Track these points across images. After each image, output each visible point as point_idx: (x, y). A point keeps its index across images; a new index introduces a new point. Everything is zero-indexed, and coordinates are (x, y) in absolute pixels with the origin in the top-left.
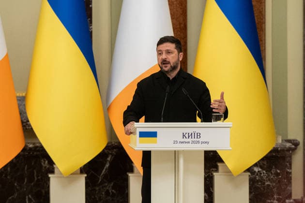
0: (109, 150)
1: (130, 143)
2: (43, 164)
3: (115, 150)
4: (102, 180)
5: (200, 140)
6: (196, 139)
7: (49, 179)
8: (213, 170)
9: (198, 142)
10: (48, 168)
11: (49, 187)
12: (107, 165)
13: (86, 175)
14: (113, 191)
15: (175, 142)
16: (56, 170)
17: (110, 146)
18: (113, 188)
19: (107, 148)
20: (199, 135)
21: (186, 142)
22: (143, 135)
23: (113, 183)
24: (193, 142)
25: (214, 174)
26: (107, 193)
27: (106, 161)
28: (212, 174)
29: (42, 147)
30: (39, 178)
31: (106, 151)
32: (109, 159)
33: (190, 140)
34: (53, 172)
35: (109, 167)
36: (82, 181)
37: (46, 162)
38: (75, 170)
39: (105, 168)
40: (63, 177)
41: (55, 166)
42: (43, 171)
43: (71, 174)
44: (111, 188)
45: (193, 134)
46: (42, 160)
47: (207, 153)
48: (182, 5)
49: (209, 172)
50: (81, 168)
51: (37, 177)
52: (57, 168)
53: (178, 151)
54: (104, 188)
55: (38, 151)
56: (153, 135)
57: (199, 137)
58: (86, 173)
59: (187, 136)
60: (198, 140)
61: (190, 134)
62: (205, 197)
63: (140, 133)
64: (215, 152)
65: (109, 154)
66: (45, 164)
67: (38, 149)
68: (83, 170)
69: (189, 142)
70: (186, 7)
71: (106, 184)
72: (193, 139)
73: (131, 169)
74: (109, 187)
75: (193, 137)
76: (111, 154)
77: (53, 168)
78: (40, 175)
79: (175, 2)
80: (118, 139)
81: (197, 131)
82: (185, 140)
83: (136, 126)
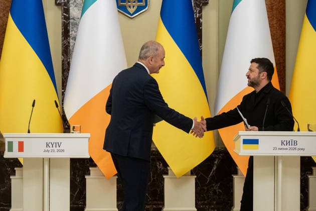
0: (216, 154)
1: (234, 148)
2: (158, 166)
3: (221, 155)
4: (210, 181)
5: (297, 147)
6: (293, 146)
7: (163, 179)
8: (307, 174)
9: (295, 149)
10: (163, 170)
11: (163, 187)
12: (215, 168)
13: (196, 177)
14: (220, 190)
15: (275, 149)
16: (169, 172)
17: (217, 151)
18: (220, 188)
19: (214, 152)
20: (296, 143)
21: (284, 149)
22: (246, 142)
23: (219, 183)
24: (290, 149)
25: (309, 176)
26: (215, 192)
27: (214, 164)
28: (307, 177)
29: (158, 151)
30: (155, 178)
31: (213, 155)
32: (216, 162)
33: (288, 147)
34: (167, 173)
35: (216, 169)
36: (192, 181)
37: (161, 165)
38: (187, 172)
39: (213, 170)
40: (176, 178)
41: (168, 168)
42: (159, 172)
43: (183, 175)
44: (218, 187)
45: (291, 142)
46: (158, 163)
47: (302, 158)
48: (281, 27)
49: (304, 175)
50: (191, 171)
51: (153, 177)
52: (171, 170)
53: (277, 157)
54: (212, 188)
55: (154, 155)
56: (256, 142)
57: (295, 144)
58: (196, 175)
59: (285, 143)
60: (295, 147)
61: (288, 142)
62: (301, 196)
63: (244, 140)
64: (310, 158)
65: (216, 158)
66: (160, 166)
67: (154, 153)
68: (193, 172)
69: (287, 149)
70: (285, 29)
71: (214, 185)
72: (291, 146)
73: (236, 172)
74: (216, 187)
75: (291, 144)
76: (218, 158)
77: (167, 170)
78: (155, 176)
79: (275, 25)
80: (224, 145)
81: (294, 139)
82: (283, 147)
83: (240, 134)
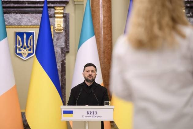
5: (97, 115)
15: (83, 116)
20: (96, 113)
21: (89, 117)
24: (93, 117)
33: (91, 115)
45: (93, 112)
57: (96, 114)
59: (89, 113)
60: (95, 115)
61: (91, 112)
72: (93, 115)
75: (93, 114)
81: (95, 110)
82: (88, 115)
83: (61, 107)
